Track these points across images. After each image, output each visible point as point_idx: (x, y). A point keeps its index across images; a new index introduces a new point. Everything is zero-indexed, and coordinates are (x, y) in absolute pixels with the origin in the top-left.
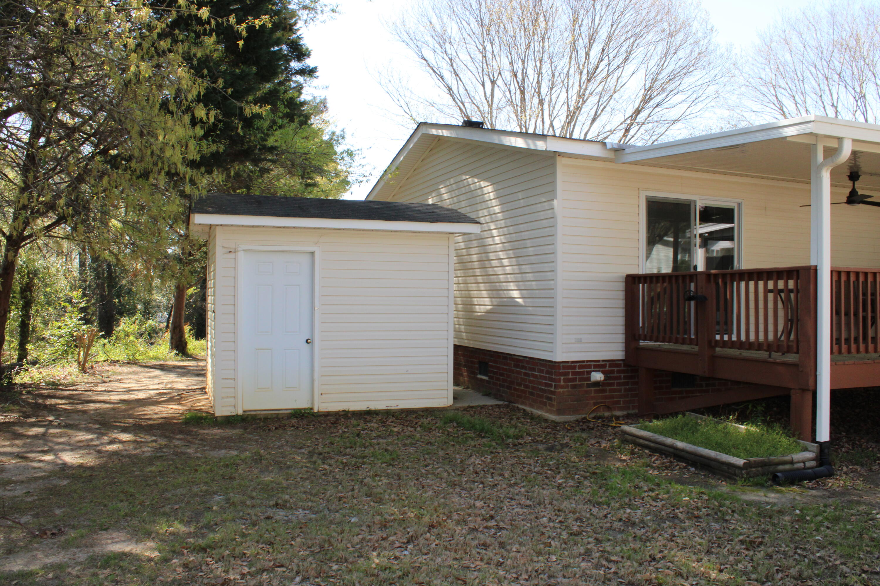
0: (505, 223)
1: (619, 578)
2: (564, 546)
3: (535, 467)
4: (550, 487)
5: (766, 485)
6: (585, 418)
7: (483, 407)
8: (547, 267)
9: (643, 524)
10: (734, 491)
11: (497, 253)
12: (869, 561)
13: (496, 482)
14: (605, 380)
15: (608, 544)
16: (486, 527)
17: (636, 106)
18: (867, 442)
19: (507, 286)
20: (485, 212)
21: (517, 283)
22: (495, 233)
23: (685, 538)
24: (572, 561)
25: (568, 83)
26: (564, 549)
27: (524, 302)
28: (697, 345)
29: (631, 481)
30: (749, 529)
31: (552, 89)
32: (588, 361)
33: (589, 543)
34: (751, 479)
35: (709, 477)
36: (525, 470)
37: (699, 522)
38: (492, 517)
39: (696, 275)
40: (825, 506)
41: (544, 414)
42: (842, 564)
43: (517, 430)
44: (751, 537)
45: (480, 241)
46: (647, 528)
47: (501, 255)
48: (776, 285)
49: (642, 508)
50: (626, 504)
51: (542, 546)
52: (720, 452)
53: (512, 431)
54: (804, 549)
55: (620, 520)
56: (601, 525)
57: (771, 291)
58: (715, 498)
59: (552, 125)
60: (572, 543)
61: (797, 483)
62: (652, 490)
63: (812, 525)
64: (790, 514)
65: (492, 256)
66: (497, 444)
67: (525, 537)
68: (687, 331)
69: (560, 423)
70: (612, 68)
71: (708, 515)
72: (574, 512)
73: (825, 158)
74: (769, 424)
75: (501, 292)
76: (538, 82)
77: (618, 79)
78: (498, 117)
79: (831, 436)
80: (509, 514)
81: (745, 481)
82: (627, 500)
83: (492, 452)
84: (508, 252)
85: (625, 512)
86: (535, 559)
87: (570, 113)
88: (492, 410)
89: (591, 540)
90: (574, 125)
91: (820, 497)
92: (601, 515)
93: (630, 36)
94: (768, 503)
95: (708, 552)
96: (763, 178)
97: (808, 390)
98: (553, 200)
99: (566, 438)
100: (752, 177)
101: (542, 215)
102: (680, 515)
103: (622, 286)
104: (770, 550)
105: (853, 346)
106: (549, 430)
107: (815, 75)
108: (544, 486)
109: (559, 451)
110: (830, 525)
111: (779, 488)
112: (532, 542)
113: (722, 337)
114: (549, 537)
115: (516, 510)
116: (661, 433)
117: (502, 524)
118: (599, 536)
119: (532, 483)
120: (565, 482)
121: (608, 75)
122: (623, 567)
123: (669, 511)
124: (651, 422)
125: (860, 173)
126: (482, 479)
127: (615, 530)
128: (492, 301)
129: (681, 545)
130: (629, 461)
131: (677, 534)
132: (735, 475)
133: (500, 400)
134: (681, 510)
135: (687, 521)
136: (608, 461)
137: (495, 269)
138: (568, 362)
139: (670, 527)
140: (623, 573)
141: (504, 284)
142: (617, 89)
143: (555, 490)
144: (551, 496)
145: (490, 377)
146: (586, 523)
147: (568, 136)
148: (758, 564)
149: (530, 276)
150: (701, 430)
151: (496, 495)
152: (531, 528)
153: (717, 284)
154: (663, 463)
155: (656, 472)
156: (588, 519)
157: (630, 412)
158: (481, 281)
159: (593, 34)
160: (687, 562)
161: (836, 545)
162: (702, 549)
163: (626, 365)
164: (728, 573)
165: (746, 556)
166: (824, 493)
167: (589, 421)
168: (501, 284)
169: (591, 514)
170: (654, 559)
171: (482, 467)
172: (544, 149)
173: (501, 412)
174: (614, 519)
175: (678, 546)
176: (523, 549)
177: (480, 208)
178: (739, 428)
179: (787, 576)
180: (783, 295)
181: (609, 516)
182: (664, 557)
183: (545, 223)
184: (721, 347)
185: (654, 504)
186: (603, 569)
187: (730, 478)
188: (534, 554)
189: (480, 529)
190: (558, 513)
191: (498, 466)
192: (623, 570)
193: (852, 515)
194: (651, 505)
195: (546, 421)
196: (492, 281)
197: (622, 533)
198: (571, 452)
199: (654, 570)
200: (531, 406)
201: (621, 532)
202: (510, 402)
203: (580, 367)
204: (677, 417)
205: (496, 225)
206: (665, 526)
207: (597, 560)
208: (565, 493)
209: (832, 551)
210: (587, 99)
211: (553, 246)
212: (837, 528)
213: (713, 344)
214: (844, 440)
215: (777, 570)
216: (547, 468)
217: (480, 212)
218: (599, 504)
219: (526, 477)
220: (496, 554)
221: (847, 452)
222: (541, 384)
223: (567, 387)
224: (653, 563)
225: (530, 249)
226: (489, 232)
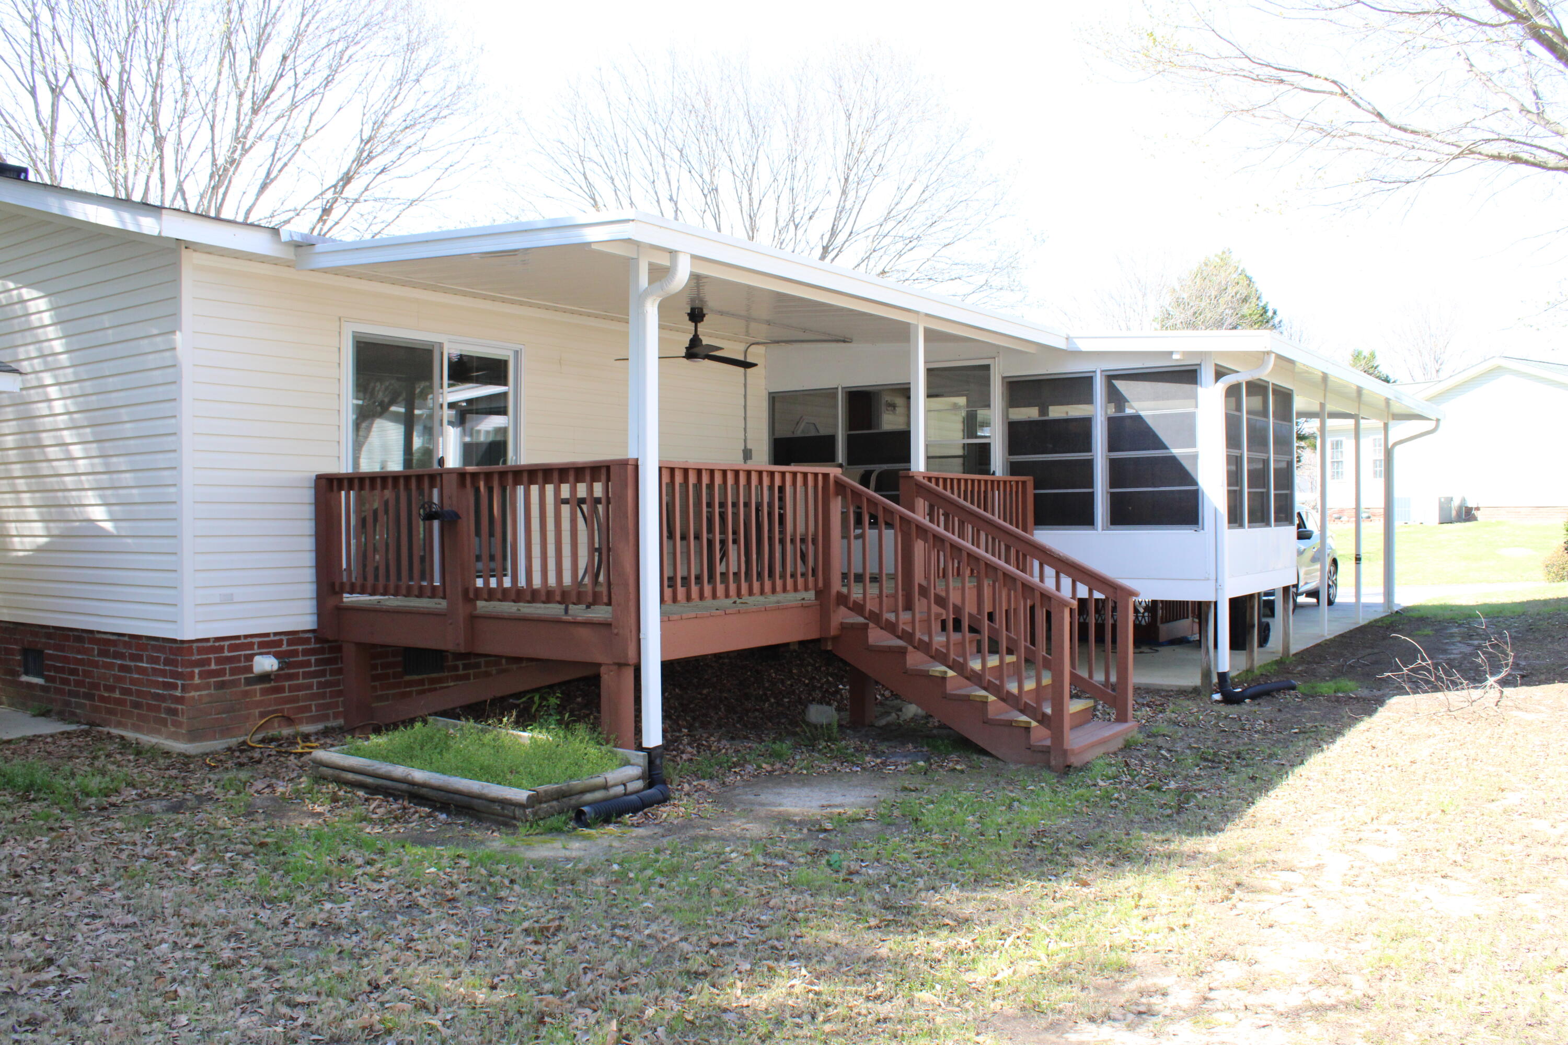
0: (75, 373)
1: (313, 1033)
2: (204, 992)
3: (145, 846)
4: (176, 882)
5: (565, 829)
6: (244, 743)
7: (31, 740)
8: (161, 460)
9: (356, 926)
10: (513, 846)
11: (59, 433)
12: (719, 927)
13: (61, 888)
14: (280, 669)
15: (290, 974)
16: (37, 985)
17: (344, 169)
18: (719, 741)
19: (79, 498)
20: (33, 351)
21: (101, 492)
22: (53, 392)
23: (431, 940)
24: (220, 1019)
25: (213, 111)
26: (204, 998)
27: (116, 528)
28: (444, 597)
29: (331, 851)
30: (539, 908)
31: (181, 118)
32: (246, 637)
33: (254, 978)
34: (541, 823)
35: (470, 827)
36: (124, 856)
37: (455, 907)
38: (50, 961)
39: (441, 475)
40: (658, 852)
41: (162, 741)
42: (681, 940)
43: (108, 779)
44: (542, 920)
45: (22, 407)
46: (364, 933)
47: (68, 436)
48: (573, 490)
49: (353, 898)
50: (324, 894)
51: (158, 1001)
52: (488, 781)
53: (95, 783)
54: (626, 927)
55: (314, 925)
56: (277, 940)
57: (565, 501)
58: (481, 862)
59: (180, 189)
60: (220, 983)
61: (614, 819)
62: (370, 863)
63: (638, 885)
64: (603, 873)
65: (47, 438)
66: (62, 810)
67: (122, 990)
68: (425, 573)
69: (194, 757)
70: (300, 94)
71: (470, 893)
72: (222, 924)
73: (651, 282)
74: (567, 726)
75: (68, 509)
76: (153, 103)
77: (312, 115)
78: (67, 161)
79: (664, 737)
80: (88, 948)
81: (531, 826)
82: (325, 887)
83: (52, 829)
84: (81, 431)
85: (321, 910)
86: (145, 1028)
87: (218, 170)
88: (54, 743)
89: (257, 971)
90: (225, 194)
91: (650, 837)
92: (276, 921)
93: (336, 38)
94: (568, 860)
95: (471, 958)
96: (556, 310)
97: (627, 665)
98: (174, 332)
99: (207, 784)
100: (539, 307)
101: (152, 360)
102: (421, 901)
103: (308, 496)
104: (573, 938)
105: (695, 589)
106: (174, 772)
107: (645, 148)
108: (163, 882)
109: (194, 810)
110: (664, 881)
111: (587, 831)
112: (137, 996)
113: (487, 583)
114: (174, 980)
115: (103, 938)
116: (385, 759)
117: (71, 972)
118: (273, 962)
119: (137, 878)
120: (206, 869)
121: (294, 106)
122: (320, 1011)
123: (401, 896)
124: (368, 739)
125: (705, 311)
126: (29, 887)
127: (303, 945)
128: (48, 528)
129: (423, 955)
130: (328, 815)
131: (416, 936)
132: (514, 818)
133: (71, 723)
134: (423, 891)
135: (434, 910)
136: (289, 819)
137: (55, 464)
138: (207, 640)
139: (405, 925)
140: (319, 1023)
141: (74, 493)
142: (310, 132)
143: (187, 887)
144: (178, 900)
145: (48, 679)
146: (247, 941)
147: (213, 214)
148: (554, 965)
149: (128, 478)
150: (456, 746)
151: (60, 915)
152: (136, 968)
153: (477, 490)
154: (390, 812)
155: (378, 830)
156: (252, 932)
157: (329, 724)
158: (25, 489)
159: (266, 25)
160: (435, 982)
161: (673, 911)
162: (460, 955)
163: (318, 640)
164: (506, 989)
165: (535, 954)
166: (656, 830)
167: (253, 748)
168: (67, 494)
169: (257, 923)
170: (377, 987)
171: (28, 862)
172: (156, 233)
173: (73, 746)
174: (301, 925)
175: (419, 957)
176: (119, 1013)
177: (20, 342)
178: (520, 737)
179: (600, 976)
180: (584, 507)
181: (291, 921)
182: (394, 981)
183: (157, 376)
184: (486, 600)
185: (376, 886)
186: (282, 1022)
187: (506, 825)
188: (143, 1019)
189: (23, 991)
190: (191, 931)
191: (65, 854)
192: (319, 1017)
193: (697, 860)
194: (369, 890)
195: (167, 754)
196: (49, 488)
197: (316, 948)
198: (216, 809)
199: (378, 1006)
200: (137, 728)
201: (314, 946)
202: (92, 724)
203: (232, 648)
204: (413, 728)
205: (55, 377)
206: (396, 924)
207: (269, 1008)
208: (206, 889)
209: (667, 923)
210: (251, 147)
211: (173, 421)
212: (674, 884)
213: (471, 596)
214: (686, 740)
215: (585, 968)
216: (168, 846)
217: (21, 350)
218: (272, 901)
219: (126, 868)
220: (57, 1035)
221: (691, 760)
222: (157, 684)
223: (208, 686)
224: (375, 995)
225: (128, 426)
226: (40, 390)
